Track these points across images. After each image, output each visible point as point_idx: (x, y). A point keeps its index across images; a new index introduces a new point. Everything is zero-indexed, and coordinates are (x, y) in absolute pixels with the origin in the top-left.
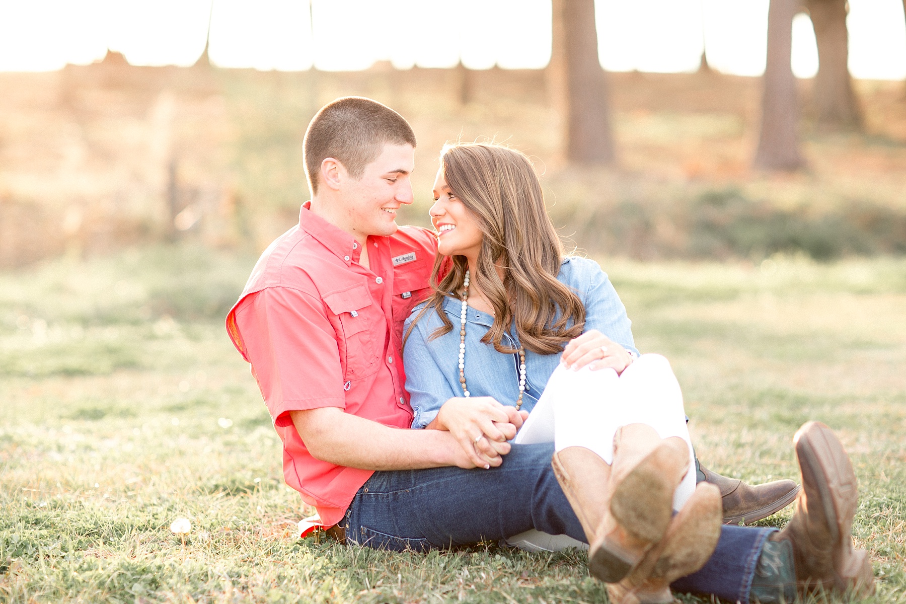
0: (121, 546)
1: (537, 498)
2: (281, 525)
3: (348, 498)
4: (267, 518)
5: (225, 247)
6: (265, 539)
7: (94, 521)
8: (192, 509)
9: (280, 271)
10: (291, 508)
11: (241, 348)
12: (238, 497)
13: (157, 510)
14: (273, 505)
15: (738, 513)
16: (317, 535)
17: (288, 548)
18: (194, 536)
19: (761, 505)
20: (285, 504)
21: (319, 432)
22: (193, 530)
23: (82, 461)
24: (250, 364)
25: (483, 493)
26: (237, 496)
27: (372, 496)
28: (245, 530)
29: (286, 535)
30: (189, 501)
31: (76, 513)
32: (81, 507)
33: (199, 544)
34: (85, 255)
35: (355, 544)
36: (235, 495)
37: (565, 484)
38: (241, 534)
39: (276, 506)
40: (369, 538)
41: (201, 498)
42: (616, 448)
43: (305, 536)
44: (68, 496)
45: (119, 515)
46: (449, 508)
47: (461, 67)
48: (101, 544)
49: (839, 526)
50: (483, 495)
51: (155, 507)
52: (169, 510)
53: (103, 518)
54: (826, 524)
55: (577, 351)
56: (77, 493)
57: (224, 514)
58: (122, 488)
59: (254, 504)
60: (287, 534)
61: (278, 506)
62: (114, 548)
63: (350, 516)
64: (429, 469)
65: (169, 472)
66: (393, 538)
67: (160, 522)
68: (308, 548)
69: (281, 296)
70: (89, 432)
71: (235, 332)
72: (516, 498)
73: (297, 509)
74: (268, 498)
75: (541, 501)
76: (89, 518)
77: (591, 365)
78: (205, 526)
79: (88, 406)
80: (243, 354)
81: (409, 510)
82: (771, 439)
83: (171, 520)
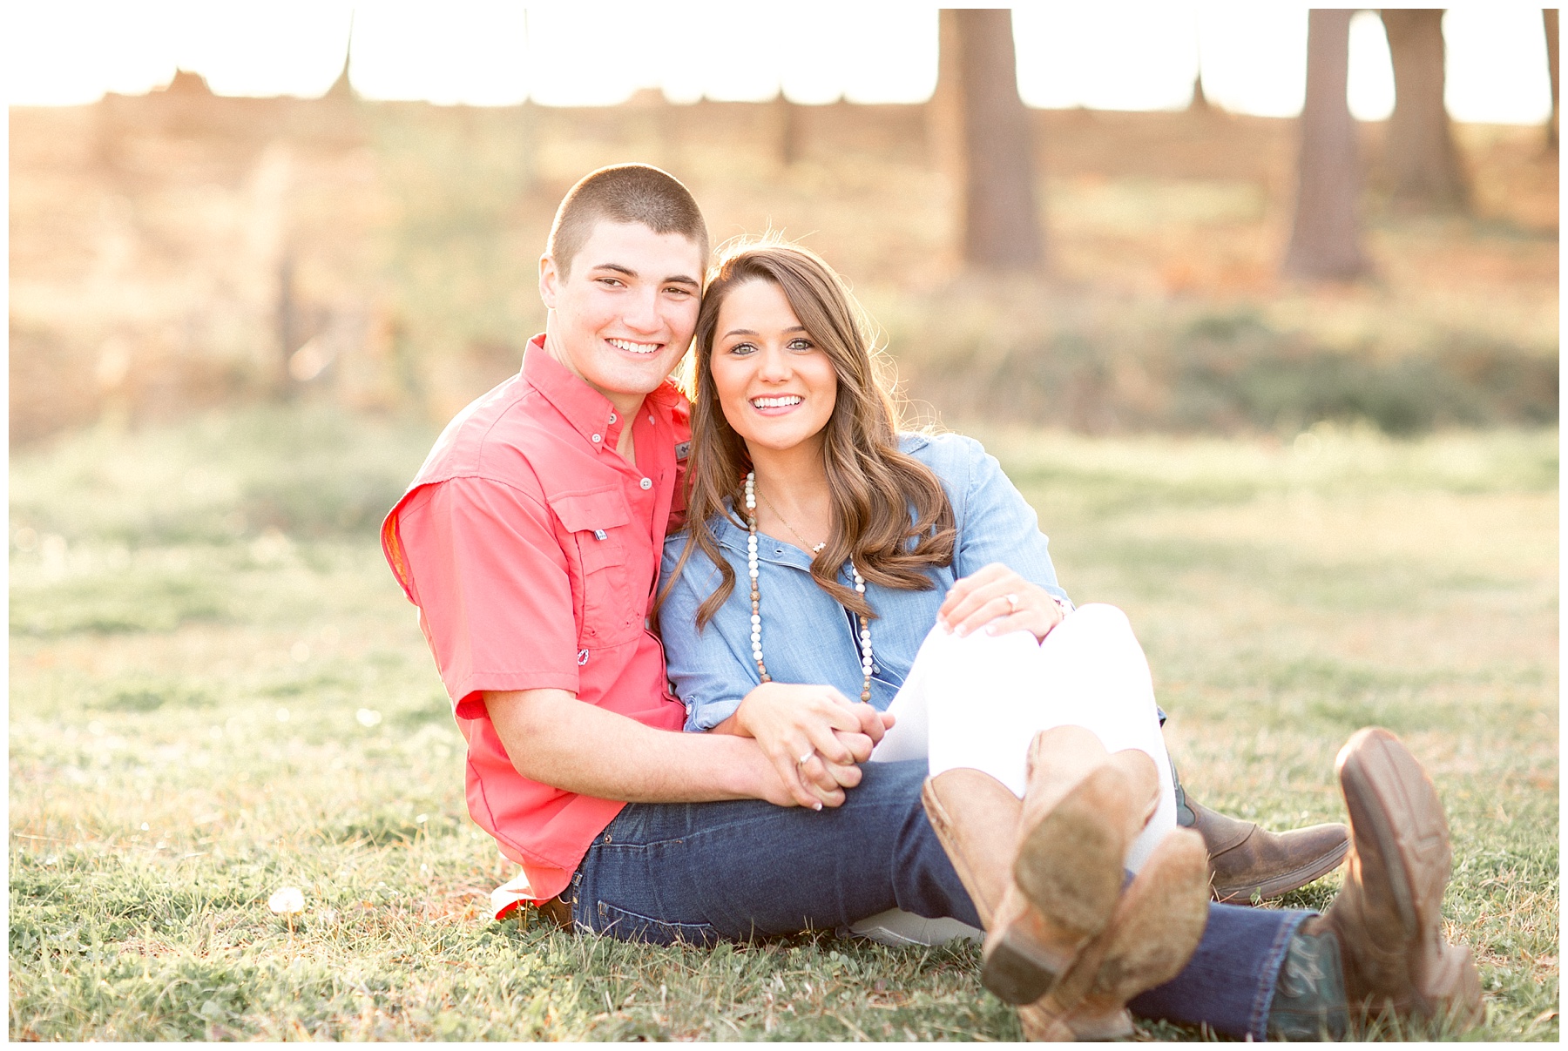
0: (185, 935)
1: (901, 855)
2: (461, 897)
3: (577, 852)
4: (437, 886)
5: (376, 409)
6: (433, 923)
7: (138, 890)
8: (309, 870)
9: (479, 450)
10: (479, 868)
11: (404, 579)
12: (388, 849)
13: (248, 870)
14: (448, 862)
15: (1251, 880)
16: (523, 915)
17: (473, 938)
18: (311, 917)
19: (1291, 867)
20: (470, 861)
21: (532, 731)
22: (310, 907)
23: (121, 784)
24: (419, 608)
25: (809, 845)
26: (385, 847)
27: (619, 850)
28: (399, 907)
29: (468, 915)
30: (303, 855)
31: (108, 876)
32: (117, 866)
33: (319, 931)
34: (134, 424)
35: (587, 932)
36: (381, 845)
37: (945, 833)
38: (391, 913)
39: (453, 864)
40: (612, 922)
41: (324, 848)
42: (1031, 769)
43: (502, 917)
44: (95, 845)
45: (182, 879)
46: (750, 871)
47: (781, 102)
48: (148, 930)
49: (1417, 911)
50: (810, 849)
51: (244, 866)
52: (267, 870)
53: (153, 886)
54: (1395, 908)
55: (966, 601)
56: (111, 840)
57: (363, 877)
58: (188, 832)
59: (415, 860)
60: (472, 913)
61: (457, 864)
62: (172, 939)
63: (580, 884)
64: (716, 802)
65: (270, 803)
66: (654, 923)
67: (253, 892)
68: (506, 938)
69: (477, 493)
70: (135, 732)
71: (397, 551)
72: (865, 855)
73: (489, 870)
74: (438, 849)
75: (909, 860)
76: (129, 885)
77: (990, 628)
78: (331, 898)
79: (134, 687)
80: (407, 590)
81: (681, 874)
82: (1308, 747)
83: (272, 888)
